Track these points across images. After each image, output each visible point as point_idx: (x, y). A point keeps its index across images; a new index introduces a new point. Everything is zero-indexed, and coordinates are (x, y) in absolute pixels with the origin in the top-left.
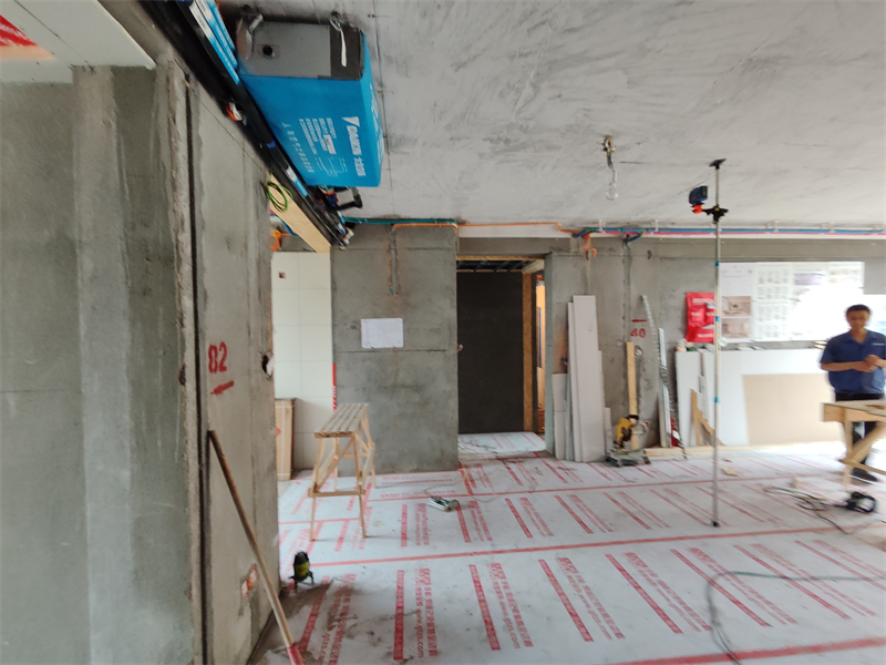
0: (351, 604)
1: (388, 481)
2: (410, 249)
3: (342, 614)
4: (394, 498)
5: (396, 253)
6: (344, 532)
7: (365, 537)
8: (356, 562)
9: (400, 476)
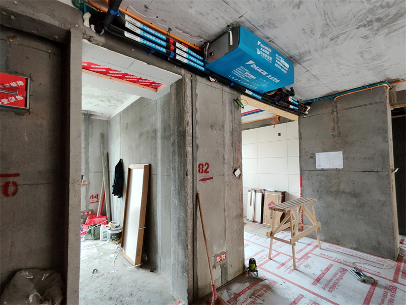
0: (266, 294)
1: (332, 248)
2: (347, 109)
3: (259, 295)
4: (328, 258)
5: (337, 113)
6: (286, 262)
7: (295, 269)
8: (282, 278)
9: (342, 248)
